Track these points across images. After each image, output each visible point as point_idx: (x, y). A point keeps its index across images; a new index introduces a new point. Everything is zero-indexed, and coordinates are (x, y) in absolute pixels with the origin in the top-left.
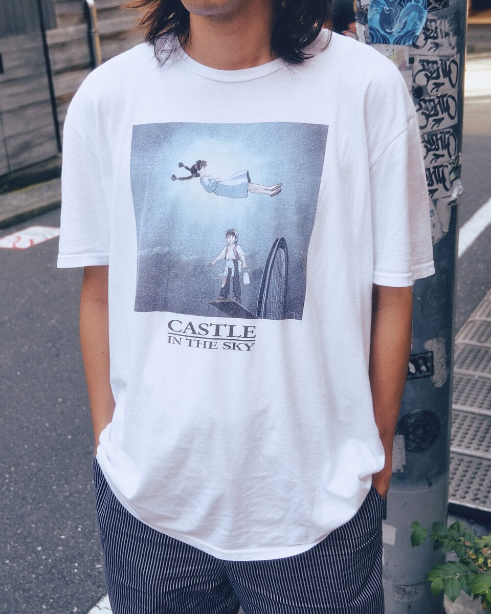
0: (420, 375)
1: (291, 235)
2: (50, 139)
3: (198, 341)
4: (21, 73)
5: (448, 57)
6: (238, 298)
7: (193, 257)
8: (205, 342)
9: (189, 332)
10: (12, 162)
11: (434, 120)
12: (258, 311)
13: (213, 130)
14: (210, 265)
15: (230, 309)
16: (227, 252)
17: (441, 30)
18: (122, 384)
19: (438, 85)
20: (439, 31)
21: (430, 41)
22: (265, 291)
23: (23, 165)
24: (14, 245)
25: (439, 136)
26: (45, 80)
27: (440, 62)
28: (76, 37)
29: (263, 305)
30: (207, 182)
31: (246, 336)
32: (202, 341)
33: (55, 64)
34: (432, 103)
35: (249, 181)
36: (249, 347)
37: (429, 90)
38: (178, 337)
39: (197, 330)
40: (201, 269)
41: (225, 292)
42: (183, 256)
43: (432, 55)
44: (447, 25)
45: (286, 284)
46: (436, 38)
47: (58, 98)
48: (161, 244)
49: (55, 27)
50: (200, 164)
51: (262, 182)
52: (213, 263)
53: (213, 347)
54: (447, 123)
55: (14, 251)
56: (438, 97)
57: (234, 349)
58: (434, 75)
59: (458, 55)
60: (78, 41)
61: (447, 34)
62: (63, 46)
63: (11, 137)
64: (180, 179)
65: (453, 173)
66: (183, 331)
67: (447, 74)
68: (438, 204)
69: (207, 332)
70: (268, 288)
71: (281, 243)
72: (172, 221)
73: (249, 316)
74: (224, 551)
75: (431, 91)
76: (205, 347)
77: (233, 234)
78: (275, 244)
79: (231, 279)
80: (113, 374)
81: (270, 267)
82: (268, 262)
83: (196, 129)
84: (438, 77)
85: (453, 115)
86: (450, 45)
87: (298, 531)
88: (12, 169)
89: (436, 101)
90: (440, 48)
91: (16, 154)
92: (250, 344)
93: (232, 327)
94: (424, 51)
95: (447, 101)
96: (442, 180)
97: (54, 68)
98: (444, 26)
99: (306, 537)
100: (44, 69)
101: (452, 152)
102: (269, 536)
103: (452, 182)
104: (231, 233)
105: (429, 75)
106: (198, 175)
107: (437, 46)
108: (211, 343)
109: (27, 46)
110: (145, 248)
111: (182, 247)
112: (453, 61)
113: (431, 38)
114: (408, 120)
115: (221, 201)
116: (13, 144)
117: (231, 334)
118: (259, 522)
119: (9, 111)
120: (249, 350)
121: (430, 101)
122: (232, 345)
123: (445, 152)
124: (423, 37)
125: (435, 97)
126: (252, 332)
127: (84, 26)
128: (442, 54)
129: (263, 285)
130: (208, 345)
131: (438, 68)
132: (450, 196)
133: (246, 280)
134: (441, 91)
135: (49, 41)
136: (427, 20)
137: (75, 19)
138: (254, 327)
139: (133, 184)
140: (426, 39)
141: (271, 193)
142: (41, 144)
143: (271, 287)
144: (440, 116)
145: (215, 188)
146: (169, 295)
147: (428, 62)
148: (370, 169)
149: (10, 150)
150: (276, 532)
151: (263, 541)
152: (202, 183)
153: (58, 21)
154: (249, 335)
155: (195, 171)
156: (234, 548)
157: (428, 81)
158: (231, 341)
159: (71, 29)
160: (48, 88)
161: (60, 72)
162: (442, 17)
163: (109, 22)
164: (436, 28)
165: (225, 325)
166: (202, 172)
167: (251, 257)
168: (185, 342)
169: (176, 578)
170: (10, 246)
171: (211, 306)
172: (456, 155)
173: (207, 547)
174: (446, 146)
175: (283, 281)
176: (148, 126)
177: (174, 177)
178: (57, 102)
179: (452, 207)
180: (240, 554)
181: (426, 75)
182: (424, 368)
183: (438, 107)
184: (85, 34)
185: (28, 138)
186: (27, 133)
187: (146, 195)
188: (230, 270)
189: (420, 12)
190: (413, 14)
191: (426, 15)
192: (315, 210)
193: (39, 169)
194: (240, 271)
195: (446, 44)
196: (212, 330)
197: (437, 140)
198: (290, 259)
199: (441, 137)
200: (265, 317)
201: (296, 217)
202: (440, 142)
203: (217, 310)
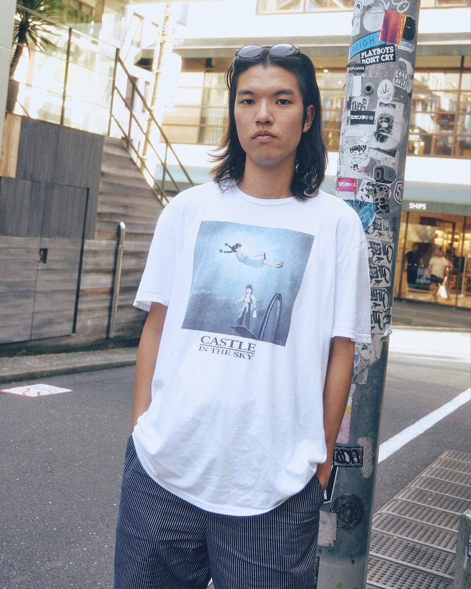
0: (353, 465)
1: (285, 293)
2: (69, 321)
3: (219, 350)
4: (59, 266)
5: (388, 243)
6: (248, 326)
7: (224, 298)
8: (223, 350)
9: (214, 344)
10: (34, 332)
11: (375, 281)
12: (259, 336)
13: (249, 228)
14: (234, 304)
15: (242, 331)
16: (245, 297)
17: (384, 226)
18: (161, 385)
19: (379, 259)
20: (382, 226)
21: (376, 231)
22: (265, 324)
23: (42, 337)
24: (24, 393)
25: (378, 291)
26: (76, 276)
27: (382, 245)
28: (106, 249)
29: (262, 332)
30: (240, 256)
31: (249, 350)
32: (221, 350)
33: (86, 264)
34: (375, 269)
35: (265, 258)
36: (250, 357)
37: (374, 261)
38: (206, 347)
39: (219, 342)
40: (227, 306)
41: (240, 321)
42: (219, 297)
43: (377, 240)
44: (388, 224)
45: (278, 322)
46: (380, 230)
47: (82, 291)
48: (206, 288)
49: (93, 238)
50: (238, 246)
51: (273, 259)
52: (236, 303)
53: (227, 353)
54: (384, 284)
55: (24, 398)
56: (379, 266)
57: (240, 357)
58: (378, 252)
59: (394, 243)
60: (107, 252)
61: (387, 229)
62: (95, 253)
63: (39, 312)
64: (225, 252)
65: (385, 318)
66: (210, 343)
67: (386, 253)
68: (374, 337)
69: (225, 344)
70: (267, 322)
71: (279, 297)
72: (215, 276)
73: (253, 337)
74: (210, 504)
75: (375, 262)
76: (222, 353)
77: (251, 287)
78: (275, 296)
79: (245, 314)
80: (155, 377)
81: (270, 310)
82: (269, 306)
83: (239, 226)
84: (380, 254)
85: (388, 280)
86: (389, 236)
87: (263, 496)
88: (33, 338)
89: (378, 269)
90: (382, 236)
91: (39, 327)
92: (251, 355)
93: (241, 343)
94: (373, 236)
95: (385, 270)
96: (378, 322)
97: (84, 267)
98: (386, 223)
99: (267, 502)
100: (77, 267)
101: (386, 305)
102: (243, 498)
103: (384, 324)
104: (250, 287)
105: (375, 251)
106: (235, 252)
107: (381, 234)
108: (227, 351)
109: (69, 247)
110: (196, 290)
111: (219, 292)
112: (390, 246)
113: (377, 229)
114: (361, 243)
115: (246, 268)
116: (39, 318)
117: (240, 348)
118: (237, 486)
119: (42, 292)
120: (249, 359)
121: (374, 268)
122: (239, 355)
123: (381, 303)
124: (372, 228)
125: (377, 266)
126: (253, 348)
127: (114, 242)
128: (383, 240)
129: (264, 320)
130: (224, 352)
131: (380, 248)
132: (382, 334)
133: (255, 315)
134: (381, 263)
135: (85, 248)
136: (376, 218)
137: (109, 236)
138: (255, 345)
139: (196, 253)
140: (374, 229)
141: (277, 266)
142: (60, 323)
143: (269, 321)
144: (380, 279)
145: (244, 260)
146: (205, 321)
147: (375, 243)
148: (336, 267)
149: (36, 322)
150: (248, 496)
151: (238, 501)
152: (237, 256)
153: (96, 234)
154: (251, 349)
155: (234, 249)
156: (217, 503)
157: (373, 255)
158: (239, 352)
159: (104, 242)
160: (77, 281)
161: (88, 272)
162: (385, 218)
163: (133, 243)
164: (381, 224)
165: (237, 341)
166: (238, 250)
167: (259, 302)
168: (210, 350)
169: (169, 531)
170: (21, 393)
171: (231, 329)
172: (388, 307)
173: (198, 501)
174: (383, 299)
175: (277, 319)
176: (210, 223)
177: (221, 251)
178: (80, 293)
179: (384, 342)
180: (220, 508)
181: (372, 251)
182: (355, 459)
183: (379, 273)
184: (113, 248)
185: (51, 316)
186: (52, 312)
187: (203, 259)
188: (245, 308)
189: (372, 213)
190: (368, 213)
191: (375, 215)
192: (302, 281)
193: (54, 343)
194: (251, 309)
195: (386, 235)
196: (229, 343)
197: (377, 294)
198: (283, 307)
199: (379, 293)
200: (262, 341)
201: (290, 282)
202: (378, 295)
203: (234, 331)
